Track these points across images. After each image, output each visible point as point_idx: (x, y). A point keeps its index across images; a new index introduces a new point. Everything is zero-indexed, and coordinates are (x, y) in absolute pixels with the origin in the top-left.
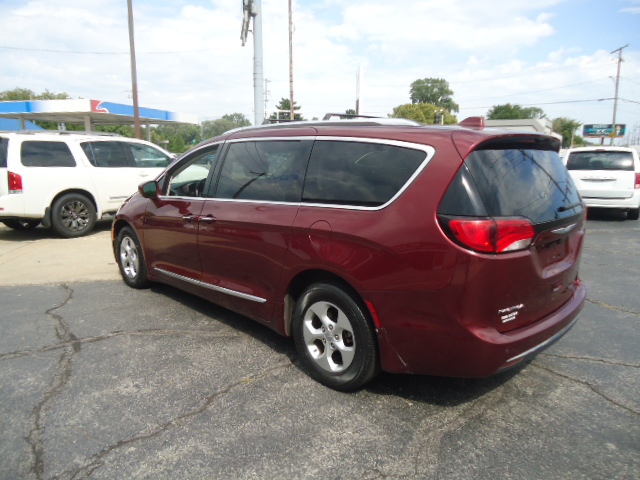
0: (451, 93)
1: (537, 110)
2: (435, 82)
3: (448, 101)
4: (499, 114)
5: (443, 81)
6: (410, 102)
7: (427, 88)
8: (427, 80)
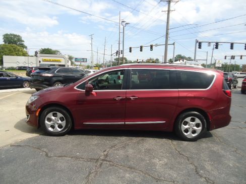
0: (23, 41)
1: (58, 51)
2: (15, 36)
3: (22, 44)
4: (45, 52)
5: (19, 36)
6: (4, 43)
7: (12, 38)
8: (11, 34)
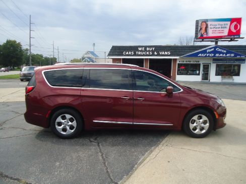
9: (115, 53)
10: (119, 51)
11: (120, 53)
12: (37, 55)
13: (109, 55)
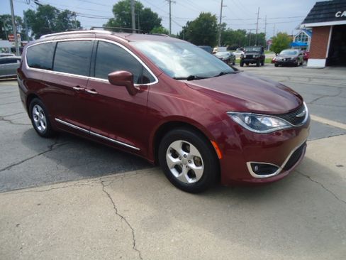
9: (317, 16)
10: (326, 11)
11: (328, 15)
12: (239, 30)
13: (307, 21)
